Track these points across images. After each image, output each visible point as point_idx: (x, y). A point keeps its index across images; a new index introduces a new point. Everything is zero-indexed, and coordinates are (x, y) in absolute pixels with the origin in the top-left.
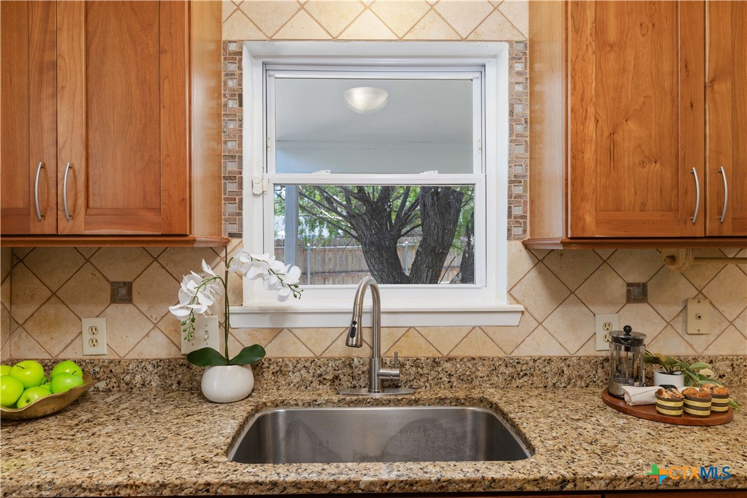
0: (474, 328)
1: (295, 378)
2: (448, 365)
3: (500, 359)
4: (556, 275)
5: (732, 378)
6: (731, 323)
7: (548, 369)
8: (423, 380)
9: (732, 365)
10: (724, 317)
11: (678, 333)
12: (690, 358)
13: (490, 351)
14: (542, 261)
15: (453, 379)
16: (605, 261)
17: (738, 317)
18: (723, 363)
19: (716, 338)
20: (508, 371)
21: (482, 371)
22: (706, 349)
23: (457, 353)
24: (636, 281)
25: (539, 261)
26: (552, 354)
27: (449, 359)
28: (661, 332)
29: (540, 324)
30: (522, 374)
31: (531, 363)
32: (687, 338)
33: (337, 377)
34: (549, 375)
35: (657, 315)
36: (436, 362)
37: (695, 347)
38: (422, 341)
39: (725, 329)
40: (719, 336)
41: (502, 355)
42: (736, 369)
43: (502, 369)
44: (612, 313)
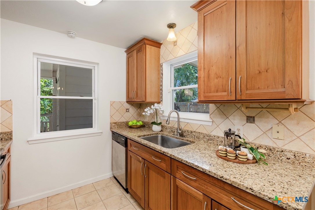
0: (201, 125)
1: (168, 130)
2: (194, 133)
3: (206, 134)
4: (222, 112)
5: (294, 161)
6: (298, 137)
7: (218, 139)
8: (189, 136)
9: (295, 155)
10: (294, 134)
11: (269, 137)
12: (271, 147)
13: (204, 132)
14: (218, 108)
15: (195, 137)
16: (238, 108)
17: (303, 135)
18: (289, 153)
19: (289, 142)
20: (208, 138)
21: (202, 136)
22: (283, 146)
23: (197, 131)
24: (250, 116)
25: (218, 107)
26: (220, 136)
27: (194, 132)
28: (261, 135)
29: (218, 126)
30: (211, 139)
31: (213, 137)
32: (274, 140)
33: (174, 132)
34: (218, 141)
35: (259, 129)
36: (192, 132)
37: (278, 144)
38: (190, 126)
39: (295, 140)
40: (291, 142)
41: (207, 133)
42: (297, 158)
43: (206, 137)
44: (241, 126)
